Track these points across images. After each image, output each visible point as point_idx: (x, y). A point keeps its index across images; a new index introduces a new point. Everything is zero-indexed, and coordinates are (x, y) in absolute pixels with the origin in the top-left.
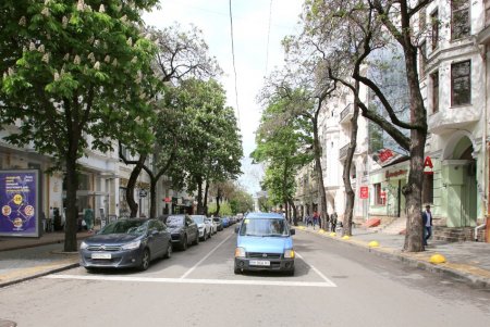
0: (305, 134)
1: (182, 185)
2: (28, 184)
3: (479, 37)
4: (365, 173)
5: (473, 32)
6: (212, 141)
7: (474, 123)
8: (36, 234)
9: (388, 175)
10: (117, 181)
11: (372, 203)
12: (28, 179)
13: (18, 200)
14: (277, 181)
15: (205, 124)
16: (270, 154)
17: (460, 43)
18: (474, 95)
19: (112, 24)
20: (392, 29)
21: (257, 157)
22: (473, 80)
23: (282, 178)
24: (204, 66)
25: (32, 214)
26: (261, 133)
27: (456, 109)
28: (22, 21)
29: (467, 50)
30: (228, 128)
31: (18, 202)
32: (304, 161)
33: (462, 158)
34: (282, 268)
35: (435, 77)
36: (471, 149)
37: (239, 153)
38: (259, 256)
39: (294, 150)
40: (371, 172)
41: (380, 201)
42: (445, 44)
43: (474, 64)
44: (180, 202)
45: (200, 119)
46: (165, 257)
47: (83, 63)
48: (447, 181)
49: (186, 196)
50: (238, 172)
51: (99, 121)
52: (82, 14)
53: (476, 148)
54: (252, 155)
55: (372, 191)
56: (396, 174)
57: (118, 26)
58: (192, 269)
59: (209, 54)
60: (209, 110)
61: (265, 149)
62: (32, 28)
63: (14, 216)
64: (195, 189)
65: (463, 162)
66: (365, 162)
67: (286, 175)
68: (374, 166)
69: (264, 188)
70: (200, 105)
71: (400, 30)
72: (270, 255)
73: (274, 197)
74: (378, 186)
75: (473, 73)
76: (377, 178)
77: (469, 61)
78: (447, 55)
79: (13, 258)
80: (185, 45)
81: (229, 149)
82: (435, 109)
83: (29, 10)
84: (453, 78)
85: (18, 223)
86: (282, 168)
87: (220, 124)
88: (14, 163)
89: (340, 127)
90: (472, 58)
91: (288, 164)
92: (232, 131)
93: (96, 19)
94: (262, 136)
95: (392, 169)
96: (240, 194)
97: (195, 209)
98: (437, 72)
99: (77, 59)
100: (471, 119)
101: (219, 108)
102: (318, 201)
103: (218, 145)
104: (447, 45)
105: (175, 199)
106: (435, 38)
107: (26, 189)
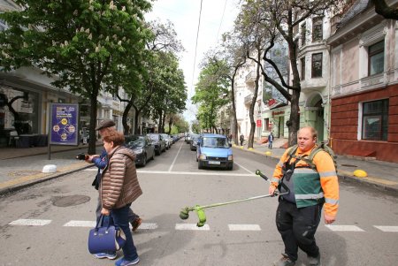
0: (224, 87)
1: (149, 115)
2: (71, 112)
3: (328, 40)
4: (259, 112)
5: (324, 38)
6: (169, 89)
7: (323, 88)
8: (76, 144)
9: (273, 114)
10: (111, 111)
11: (263, 129)
12: (71, 109)
13: (64, 122)
14: (206, 114)
15: (165, 79)
16: (203, 98)
17: (317, 43)
18: (324, 72)
19: (129, 18)
20: (283, 33)
21: (196, 100)
22: (324, 64)
23: (209, 113)
24: (174, 45)
25: (73, 131)
26: (200, 86)
27: (314, 79)
28: (75, 13)
29: (320, 47)
30: (179, 82)
31: (64, 124)
32: (223, 103)
33: (315, 106)
34: (226, 165)
35: (303, 60)
36: (321, 101)
37: (185, 97)
38: (213, 159)
39: (217, 97)
40: (264, 112)
41: (268, 128)
42: (309, 43)
43: (324, 55)
44: (147, 125)
45: (162, 75)
46: (152, 159)
47: (110, 40)
48: (307, 119)
49: (151, 122)
50: (184, 108)
51: (110, 75)
52: (112, 11)
53: (324, 101)
54: (193, 98)
55: (263, 123)
56: (278, 113)
57: (131, 20)
58: (172, 166)
59: (176, 38)
60: (168, 70)
61: (201, 95)
62: (82, 17)
63: (61, 132)
64: (157, 118)
65: (316, 109)
66: (260, 105)
67: (212, 111)
68: (265, 108)
69: (198, 118)
70: (162, 67)
71: (287, 34)
72: (220, 159)
73: (203, 124)
74: (267, 120)
75: (324, 60)
76: (267, 115)
77: (322, 53)
78: (310, 49)
79: (59, 158)
80: (163, 32)
81: (180, 94)
82: (303, 78)
83: (81, 6)
84: (313, 62)
85: (64, 137)
86: (210, 107)
87: (175, 79)
88: (50, 98)
89: (245, 84)
90: (323, 51)
91: (214, 105)
92: (182, 84)
93: (120, 15)
94: (199, 88)
95: (276, 111)
96: (182, 121)
97: (157, 130)
98: (304, 58)
99: (108, 38)
100: (321, 85)
101: (174, 70)
102: (231, 127)
103: (173, 92)
104: (310, 44)
105: (144, 124)
106: (304, 40)
107: (70, 115)
